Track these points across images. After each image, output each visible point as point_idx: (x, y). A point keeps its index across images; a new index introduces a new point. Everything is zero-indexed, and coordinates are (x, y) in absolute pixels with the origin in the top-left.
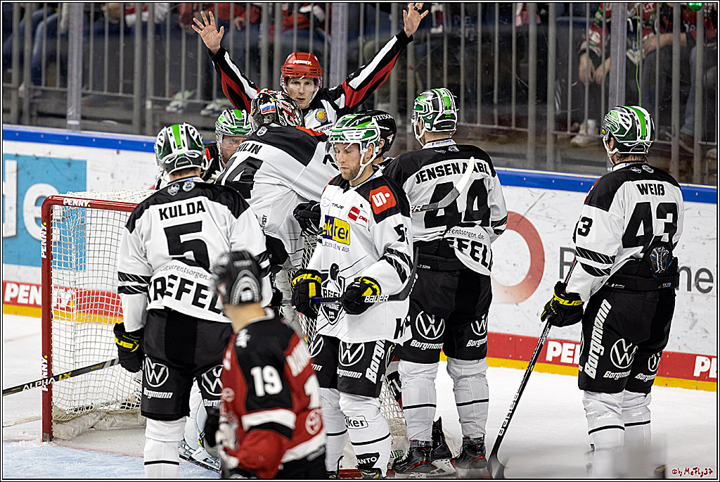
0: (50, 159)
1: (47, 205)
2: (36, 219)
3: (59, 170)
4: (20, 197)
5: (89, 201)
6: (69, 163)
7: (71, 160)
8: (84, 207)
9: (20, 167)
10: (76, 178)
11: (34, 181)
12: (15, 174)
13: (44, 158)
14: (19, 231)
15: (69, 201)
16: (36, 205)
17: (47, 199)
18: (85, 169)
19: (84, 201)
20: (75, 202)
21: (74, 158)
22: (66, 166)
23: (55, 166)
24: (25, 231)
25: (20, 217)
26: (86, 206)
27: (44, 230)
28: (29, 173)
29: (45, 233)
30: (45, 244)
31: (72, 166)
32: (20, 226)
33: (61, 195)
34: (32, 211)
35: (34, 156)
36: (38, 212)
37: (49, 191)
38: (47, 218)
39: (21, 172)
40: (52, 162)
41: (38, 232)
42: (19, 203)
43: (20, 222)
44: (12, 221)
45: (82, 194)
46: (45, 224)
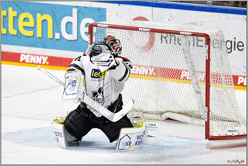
0: (91, 8)
1: (91, 27)
2: (86, 33)
3: (95, 12)
4: (79, 23)
5: (108, 25)
6: (99, 9)
7: (100, 8)
8: (106, 28)
9: (79, 11)
10: (102, 16)
11: (85, 17)
12: (77, 14)
13: (89, 7)
14: (79, 38)
15: (100, 25)
16: (85, 27)
17: (91, 25)
18: (106, 12)
19: (106, 25)
20: (102, 25)
21: (101, 7)
22: (98, 11)
23: (93, 11)
24: (81, 38)
25: (79, 32)
26: (107, 27)
27: (89, 37)
28: (82, 14)
29: (90, 38)
30: (90, 43)
31: (101, 11)
32: (79, 36)
33: (96, 23)
34: (84, 29)
35: (85, 6)
36: (87, 30)
37: (91, 21)
38: (91, 32)
39: (79, 13)
40: (92, 9)
41: (87, 38)
42: (79, 26)
43: (79, 34)
44: (75, 34)
45: (105, 23)
46: (90, 35)
